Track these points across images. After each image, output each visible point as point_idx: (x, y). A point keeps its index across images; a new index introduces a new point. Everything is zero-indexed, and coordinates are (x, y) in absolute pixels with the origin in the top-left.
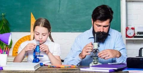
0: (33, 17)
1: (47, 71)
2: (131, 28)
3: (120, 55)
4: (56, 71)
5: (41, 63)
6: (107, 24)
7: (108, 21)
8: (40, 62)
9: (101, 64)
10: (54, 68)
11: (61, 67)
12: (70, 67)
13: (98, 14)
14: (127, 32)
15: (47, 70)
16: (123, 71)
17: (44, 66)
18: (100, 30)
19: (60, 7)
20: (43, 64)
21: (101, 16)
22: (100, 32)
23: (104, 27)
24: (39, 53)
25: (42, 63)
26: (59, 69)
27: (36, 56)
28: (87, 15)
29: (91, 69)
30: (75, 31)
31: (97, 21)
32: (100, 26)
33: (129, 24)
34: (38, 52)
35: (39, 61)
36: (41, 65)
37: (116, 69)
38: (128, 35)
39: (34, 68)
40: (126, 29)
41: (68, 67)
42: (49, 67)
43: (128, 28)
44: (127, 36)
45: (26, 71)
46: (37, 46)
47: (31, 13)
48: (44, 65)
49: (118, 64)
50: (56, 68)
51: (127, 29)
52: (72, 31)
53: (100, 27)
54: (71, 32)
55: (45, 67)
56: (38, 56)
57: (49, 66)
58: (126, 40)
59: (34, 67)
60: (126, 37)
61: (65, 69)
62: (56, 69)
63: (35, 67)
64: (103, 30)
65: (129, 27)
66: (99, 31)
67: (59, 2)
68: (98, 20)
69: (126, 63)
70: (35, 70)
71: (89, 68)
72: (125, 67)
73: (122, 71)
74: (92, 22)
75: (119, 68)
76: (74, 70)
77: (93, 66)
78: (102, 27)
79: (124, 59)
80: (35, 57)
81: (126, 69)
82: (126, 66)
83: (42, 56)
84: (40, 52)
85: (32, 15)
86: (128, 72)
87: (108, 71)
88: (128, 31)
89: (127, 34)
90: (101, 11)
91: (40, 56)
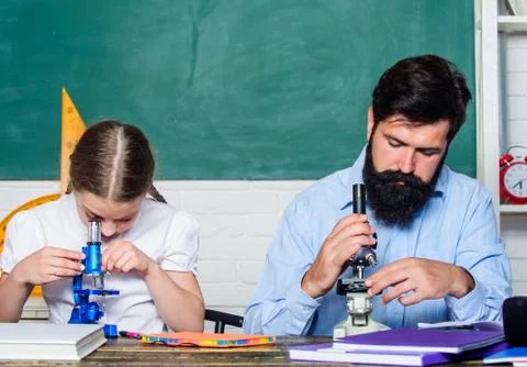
0: (70, 111)
1: (134, 364)
2: (522, 160)
3: (471, 285)
4: (180, 362)
5: (107, 327)
6: (436, 144)
7: (442, 127)
8: (104, 321)
9: (386, 328)
10: (170, 350)
11: (200, 344)
12: (245, 341)
13: (401, 87)
14: (506, 177)
15: (135, 358)
16: (486, 361)
17: (121, 340)
18: (397, 162)
19: (194, 61)
20: (119, 330)
21: (415, 97)
22: (399, 172)
23: (419, 155)
24: (98, 281)
25: (115, 327)
26: (192, 354)
27: (87, 293)
28: (319, 100)
29: (337, 353)
30: (266, 172)
31: (394, 118)
32: (402, 144)
33: (514, 138)
34: (96, 274)
35: (99, 315)
36: (110, 334)
37: (454, 350)
38: (511, 191)
39: (74, 348)
40: (501, 161)
41: (233, 342)
42: (146, 345)
43: (510, 158)
44: (506, 197)
45: (41, 361)
46: (90, 244)
47: (64, 90)
48: (124, 334)
49: (466, 327)
50: (177, 350)
51: (505, 163)
52: (250, 174)
53: (402, 148)
54: (250, 179)
55: (126, 345)
56: (95, 292)
57: (144, 340)
58: (502, 214)
59: (74, 342)
60: (502, 202)
61: (220, 354)
62: (179, 354)
63: (80, 345)
64: (413, 164)
65: (513, 153)
66: (394, 168)
67: (191, 41)
68: (400, 116)
69: (500, 323)
70: (78, 359)
71: (331, 346)
72: (496, 340)
73: (481, 358)
74: (370, 125)
75: (469, 347)
76: (262, 355)
77: (348, 339)
78: (410, 151)
79: (489, 302)
80: (80, 297)
81: (502, 353)
82: (500, 336)
83: (111, 293)
84: (102, 275)
85: (67, 102)
86: (510, 364)
87: (418, 361)
88: (509, 171)
89: (507, 185)
90: (418, 75)
91: (102, 292)
